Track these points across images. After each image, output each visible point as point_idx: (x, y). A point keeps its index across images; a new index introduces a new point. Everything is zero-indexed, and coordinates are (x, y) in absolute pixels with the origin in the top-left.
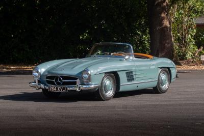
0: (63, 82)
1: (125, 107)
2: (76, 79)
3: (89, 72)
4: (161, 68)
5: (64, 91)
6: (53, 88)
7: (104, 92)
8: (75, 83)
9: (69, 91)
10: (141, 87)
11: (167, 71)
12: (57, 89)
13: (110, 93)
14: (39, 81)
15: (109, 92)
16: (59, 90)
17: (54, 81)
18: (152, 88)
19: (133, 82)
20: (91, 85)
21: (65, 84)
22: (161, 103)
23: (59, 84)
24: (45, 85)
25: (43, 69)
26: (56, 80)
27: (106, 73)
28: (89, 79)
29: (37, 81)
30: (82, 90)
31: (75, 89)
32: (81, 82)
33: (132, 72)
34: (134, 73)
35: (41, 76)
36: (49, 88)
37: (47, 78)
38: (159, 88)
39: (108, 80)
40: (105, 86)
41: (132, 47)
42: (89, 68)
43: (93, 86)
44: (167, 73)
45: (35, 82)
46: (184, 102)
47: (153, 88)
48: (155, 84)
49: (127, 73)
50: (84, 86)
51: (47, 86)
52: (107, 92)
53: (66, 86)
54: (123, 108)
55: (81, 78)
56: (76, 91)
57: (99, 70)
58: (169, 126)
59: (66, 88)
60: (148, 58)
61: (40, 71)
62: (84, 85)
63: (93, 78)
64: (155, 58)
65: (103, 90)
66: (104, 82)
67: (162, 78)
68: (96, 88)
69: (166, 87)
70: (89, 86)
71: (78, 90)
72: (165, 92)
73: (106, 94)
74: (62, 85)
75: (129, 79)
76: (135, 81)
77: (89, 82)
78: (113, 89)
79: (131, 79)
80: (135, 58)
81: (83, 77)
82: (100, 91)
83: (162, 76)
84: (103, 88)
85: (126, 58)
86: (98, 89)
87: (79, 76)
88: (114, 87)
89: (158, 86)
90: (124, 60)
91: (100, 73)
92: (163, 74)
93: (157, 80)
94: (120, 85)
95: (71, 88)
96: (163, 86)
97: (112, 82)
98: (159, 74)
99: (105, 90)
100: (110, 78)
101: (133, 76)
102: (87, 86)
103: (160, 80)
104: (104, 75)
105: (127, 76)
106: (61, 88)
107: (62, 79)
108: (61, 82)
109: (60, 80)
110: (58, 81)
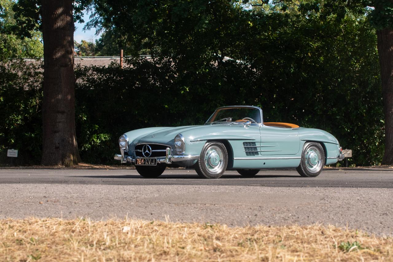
0: (152, 153)
3: (183, 139)
4: (308, 141)
5: (153, 164)
7: (207, 168)
9: (158, 164)
11: (321, 147)
13: (218, 170)
14: (125, 153)
15: (216, 168)
16: (146, 162)
17: (142, 151)
20: (187, 155)
21: (154, 154)
23: (147, 154)
24: (133, 157)
25: (131, 137)
26: (144, 151)
27: (209, 141)
28: (183, 147)
29: (122, 153)
30: (172, 162)
31: (165, 162)
33: (255, 143)
34: (257, 145)
35: (130, 146)
37: (136, 148)
38: (305, 169)
39: (214, 150)
40: (209, 158)
41: (261, 111)
42: (183, 134)
43: (189, 157)
45: (120, 154)
48: (297, 162)
49: (244, 143)
50: (176, 157)
53: (156, 158)
55: (174, 147)
59: (155, 160)
60: (290, 127)
61: (127, 139)
62: (177, 155)
63: (188, 146)
64: (300, 128)
65: (206, 163)
66: (208, 153)
67: (310, 155)
68: (194, 160)
69: (317, 168)
70: (182, 157)
71: (167, 162)
72: (315, 175)
73: (212, 170)
74: (151, 156)
75: (250, 152)
76: (260, 155)
77: (182, 151)
78: (222, 163)
79: (253, 152)
80: (264, 125)
81: (176, 146)
82: (200, 164)
83: (311, 153)
84: (206, 161)
85: (248, 124)
86: (198, 161)
87: (172, 144)
88: (225, 162)
89: (303, 166)
90: (245, 126)
91: (199, 140)
92: (311, 150)
93: (301, 157)
94: (234, 159)
95: (161, 160)
96: (312, 167)
97: (221, 154)
98: (303, 150)
99: (208, 164)
100: (218, 149)
101: (256, 148)
102: (180, 157)
103: (306, 158)
104: (206, 143)
105: (245, 148)
106: (150, 159)
107: (151, 149)
108: (150, 152)
109: (149, 150)
110: (147, 151)
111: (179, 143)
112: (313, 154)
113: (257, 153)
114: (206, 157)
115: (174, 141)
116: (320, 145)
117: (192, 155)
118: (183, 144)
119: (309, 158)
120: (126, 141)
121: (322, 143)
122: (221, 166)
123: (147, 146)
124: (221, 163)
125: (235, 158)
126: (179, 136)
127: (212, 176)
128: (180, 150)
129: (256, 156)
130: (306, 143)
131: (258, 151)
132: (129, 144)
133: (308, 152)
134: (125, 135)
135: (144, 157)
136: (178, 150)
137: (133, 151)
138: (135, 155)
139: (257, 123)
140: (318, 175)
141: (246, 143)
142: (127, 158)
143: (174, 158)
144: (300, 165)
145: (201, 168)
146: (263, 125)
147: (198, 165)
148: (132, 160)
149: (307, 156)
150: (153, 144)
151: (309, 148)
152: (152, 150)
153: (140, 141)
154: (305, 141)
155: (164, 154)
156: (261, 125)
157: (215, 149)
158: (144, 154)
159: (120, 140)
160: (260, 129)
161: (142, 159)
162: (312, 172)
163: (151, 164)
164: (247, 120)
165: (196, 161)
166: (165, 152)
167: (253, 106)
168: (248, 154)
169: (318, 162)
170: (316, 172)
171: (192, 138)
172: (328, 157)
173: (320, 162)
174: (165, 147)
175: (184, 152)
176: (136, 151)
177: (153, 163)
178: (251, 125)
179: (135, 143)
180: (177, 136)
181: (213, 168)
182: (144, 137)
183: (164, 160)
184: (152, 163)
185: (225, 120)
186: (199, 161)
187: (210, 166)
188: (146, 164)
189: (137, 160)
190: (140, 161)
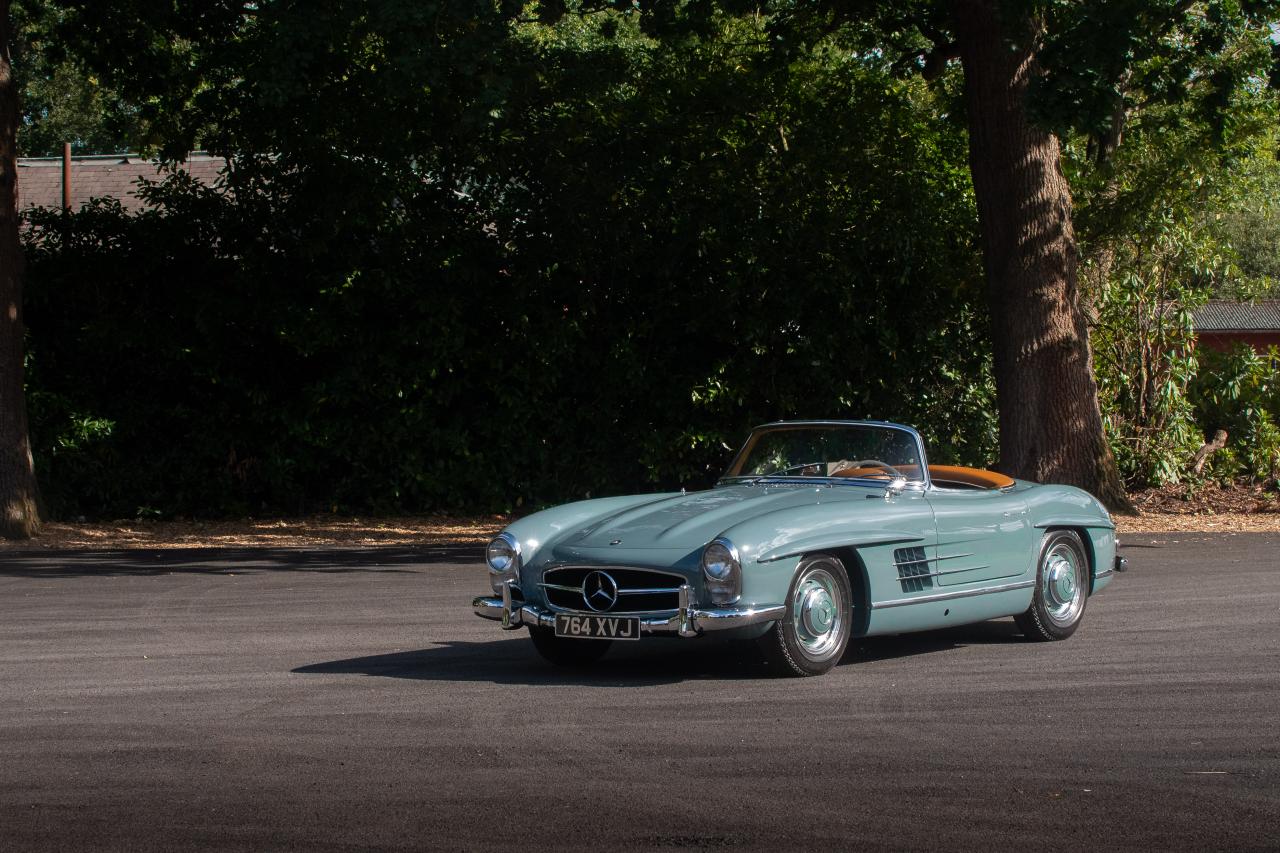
0: (620, 596)
1: (893, 704)
2: (679, 582)
3: (734, 553)
4: (1050, 529)
5: (626, 636)
6: (575, 625)
7: (800, 641)
8: (672, 601)
9: (645, 634)
10: (964, 612)
11: (1076, 541)
12: (594, 626)
13: (827, 642)
14: (516, 594)
15: (821, 639)
16: (601, 629)
17: (581, 590)
18: (1012, 619)
19: (926, 594)
20: (743, 608)
21: (626, 603)
22: (1051, 685)
23: (601, 604)
24: (542, 609)
25: (530, 538)
26: (589, 592)
27: (807, 555)
28: (735, 580)
29: (506, 595)
30: (701, 633)
31: (672, 627)
32: (697, 595)
33: (920, 550)
34: (929, 555)
35: (525, 570)
36: (561, 624)
37: (550, 578)
38: (1043, 615)
39: (816, 584)
40: (806, 611)
41: (918, 438)
42: (731, 536)
43: (750, 613)
44: (1076, 550)
45: (499, 598)
46: (1149, 680)
47: (1016, 616)
48: (1022, 600)
49: (899, 554)
50: (712, 614)
51: (551, 613)
52: (812, 639)
53: (634, 613)
54: (884, 707)
55: (700, 579)
56: (675, 634)
57: (776, 543)
58: (1088, 784)
59: (635, 621)
60: (990, 485)
61: (517, 547)
62: (713, 607)
63: (749, 576)
64: (1021, 484)
65: (797, 628)
66: (800, 594)
67: (1053, 572)
68: (764, 623)
69: (1070, 610)
70: (733, 614)
71: (683, 628)
72: (1066, 633)
73: (811, 648)
74: (614, 609)
75: (910, 581)
76: (935, 587)
77: (734, 595)
78: (838, 623)
79: (917, 580)
80: (933, 488)
81: (708, 576)
82: (780, 631)
83: (1055, 565)
84: (798, 619)
85: (897, 489)
86: (775, 624)
87: (695, 572)
88: (845, 617)
89: (1037, 609)
90: (888, 495)
91: (774, 557)
92: (1056, 554)
93: (1033, 581)
94: (870, 606)
95: (654, 622)
96: (1058, 607)
98: (1038, 557)
99: (803, 629)
100: (829, 578)
101: (924, 565)
102: (725, 615)
103: (1046, 582)
104: (799, 562)
105: (899, 567)
106: (613, 620)
107: (615, 584)
108: (612, 597)
109: (608, 588)
110: (600, 591)
111: (719, 568)
112: (1060, 569)
113: (928, 581)
114: (797, 606)
115: (700, 555)
116: (1076, 536)
117: (757, 607)
118: (736, 567)
119: (1052, 582)
120: (510, 553)
121: (1082, 530)
122: (835, 632)
123: (601, 574)
124: (834, 623)
125: (874, 604)
127: (813, 667)
128: (726, 591)
129: (926, 589)
130: (1044, 533)
131: (931, 573)
132: (525, 561)
133: (1049, 564)
134: (508, 534)
135: (591, 610)
136: (717, 590)
137: (539, 586)
138: (546, 601)
139: (908, 480)
140: (1074, 631)
141: (901, 550)
142: (519, 610)
143: (707, 617)
144: (1031, 606)
145: (783, 645)
146: (931, 487)
147: (778, 636)
148: (539, 619)
149: (1046, 575)
150: (623, 567)
151: (1052, 551)
152: (619, 588)
154: (1043, 530)
156: (925, 484)
157: (820, 579)
158: (591, 600)
159: (489, 552)
160: (925, 500)
161: (583, 620)
162: (1059, 624)
163: (618, 635)
165: (771, 623)
166: (676, 595)
167: (888, 424)
168: (909, 585)
169: (1075, 590)
170: (1069, 625)
172: (1096, 574)
173: (1078, 589)
175: (738, 598)
176: (549, 589)
177: (626, 631)
179: (541, 563)
180: (713, 544)
183: (666, 621)
184: (622, 632)
186: (780, 624)
187: (807, 632)
188: (599, 634)
189: (563, 618)
190: (578, 626)
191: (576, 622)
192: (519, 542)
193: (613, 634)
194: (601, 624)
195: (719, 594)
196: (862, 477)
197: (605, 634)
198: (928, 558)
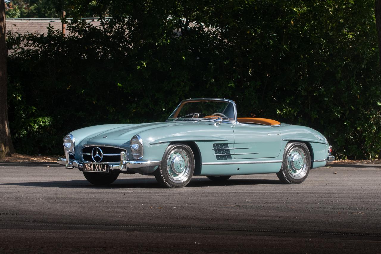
0: (104, 156)
3: (141, 141)
4: (290, 141)
5: (105, 171)
7: (170, 175)
9: (111, 170)
11: (304, 147)
12: (94, 167)
13: (183, 177)
14: (71, 157)
15: (180, 175)
16: (97, 169)
19: (228, 161)
20: (145, 160)
21: (106, 159)
24: (80, 161)
25: (78, 137)
26: (94, 155)
27: (172, 143)
32: (129, 156)
33: (226, 145)
34: (230, 147)
35: (76, 148)
36: (85, 167)
37: (84, 150)
39: (178, 154)
40: (172, 164)
41: (235, 105)
45: (65, 158)
48: (278, 167)
50: (132, 162)
53: (108, 163)
55: (129, 150)
56: (119, 170)
59: (107, 166)
61: (74, 140)
62: (133, 160)
63: (146, 149)
65: (168, 170)
66: (170, 157)
67: (293, 158)
68: (154, 166)
69: (301, 173)
70: (140, 163)
71: (122, 168)
72: (299, 181)
73: (175, 178)
74: (102, 161)
75: (221, 156)
76: (233, 159)
77: (140, 156)
78: (188, 169)
79: (224, 156)
81: (132, 149)
82: (161, 170)
83: (294, 155)
84: (169, 167)
85: (219, 122)
86: (159, 167)
87: (127, 147)
88: (191, 167)
89: (285, 171)
90: (215, 124)
91: (160, 142)
92: (294, 151)
93: (282, 161)
94: (202, 164)
95: (114, 166)
96: (295, 172)
97: (187, 158)
98: (285, 152)
99: (171, 170)
100: (184, 152)
101: (228, 150)
102: (137, 163)
103: (288, 161)
104: (169, 145)
105: (215, 151)
106: (100, 165)
107: (102, 152)
108: (101, 156)
109: (100, 154)
110: (97, 155)
111: (136, 146)
112: (296, 157)
113: (229, 157)
114: (169, 162)
115: (130, 143)
116: (305, 145)
117: (151, 160)
118: (141, 147)
119: (292, 162)
120: (71, 142)
121: (307, 143)
122: (186, 173)
123: (98, 148)
124: (186, 169)
125: (203, 163)
126: (135, 138)
127: (175, 185)
128: (138, 154)
129: (228, 160)
130: (288, 143)
131: (231, 153)
132: (76, 145)
133: (291, 155)
134: (71, 135)
135: (94, 162)
136: (135, 154)
137: (80, 154)
138: (83, 159)
139: (230, 120)
140: (303, 181)
141: (217, 144)
142: (72, 162)
143: (130, 164)
144: (281, 170)
145: (162, 176)
146: (237, 123)
147: (159, 172)
148: (79, 165)
149: (289, 159)
150: (105, 146)
151: (292, 150)
152: (103, 154)
153: (88, 142)
154: (287, 141)
155: (118, 159)
156: (234, 122)
157: (180, 153)
158: (94, 158)
159: (64, 141)
160: (233, 127)
161: (91, 165)
162: (295, 178)
163: (102, 170)
164: (218, 117)
165: (156, 167)
166: (120, 156)
167: (225, 100)
168: (219, 158)
169: (303, 166)
170: (300, 178)
171: (151, 139)
172: (314, 160)
173: (305, 166)
174: (119, 151)
175: (142, 157)
176: (83, 155)
177: (104, 169)
178: (223, 122)
179: (82, 144)
180: (134, 137)
181: (176, 175)
182: (94, 138)
183: (118, 166)
184: (103, 170)
185: (191, 116)
186: (161, 168)
187: (173, 173)
188: (96, 170)
189: (85, 165)
190: (89, 167)
191: (89, 166)
192: (74, 138)
193: (100, 170)
194: (97, 166)
195: (136, 156)
196: (211, 118)
197: (97, 170)
198: (230, 148)
